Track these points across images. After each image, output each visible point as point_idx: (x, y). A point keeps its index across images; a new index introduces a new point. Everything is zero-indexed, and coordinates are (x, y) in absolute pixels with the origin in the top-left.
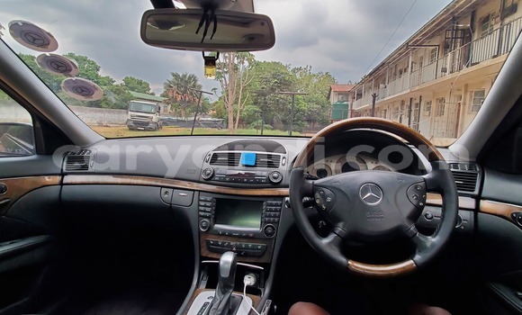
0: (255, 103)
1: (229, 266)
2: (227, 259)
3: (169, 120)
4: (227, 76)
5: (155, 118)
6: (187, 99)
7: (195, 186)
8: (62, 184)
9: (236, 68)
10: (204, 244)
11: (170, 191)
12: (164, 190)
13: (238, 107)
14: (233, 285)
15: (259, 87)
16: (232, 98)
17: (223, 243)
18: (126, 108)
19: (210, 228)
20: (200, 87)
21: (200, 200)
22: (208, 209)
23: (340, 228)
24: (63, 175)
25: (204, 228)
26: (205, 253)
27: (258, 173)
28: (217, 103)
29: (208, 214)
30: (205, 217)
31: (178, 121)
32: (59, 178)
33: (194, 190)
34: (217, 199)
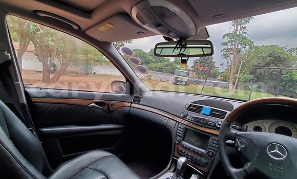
0: (251, 74)
1: (181, 164)
2: (182, 160)
3: (194, 81)
4: (232, 56)
5: (186, 79)
6: (205, 69)
7: (178, 119)
8: (130, 107)
9: (239, 51)
10: (176, 150)
11: (167, 119)
12: (165, 118)
13: (238, 75)
14: (183, 175)
15: (256, 63)
16: (233, 70)
17: (185, 152)
18: (173, 73)
19: (180, 142)
20: (214, 62)
21: (178, 127)
22: (181, 132)
23: (247, 166)
24: (131, 103)
25: (177, 141)
26: (176, 154)
27: (210, 119)
28: (224, 72)
29: (181, 135)
30: (179, 136)
31: (199, 82)
32: (130, 104)
33: (177, 121)
34: (187, 129)
